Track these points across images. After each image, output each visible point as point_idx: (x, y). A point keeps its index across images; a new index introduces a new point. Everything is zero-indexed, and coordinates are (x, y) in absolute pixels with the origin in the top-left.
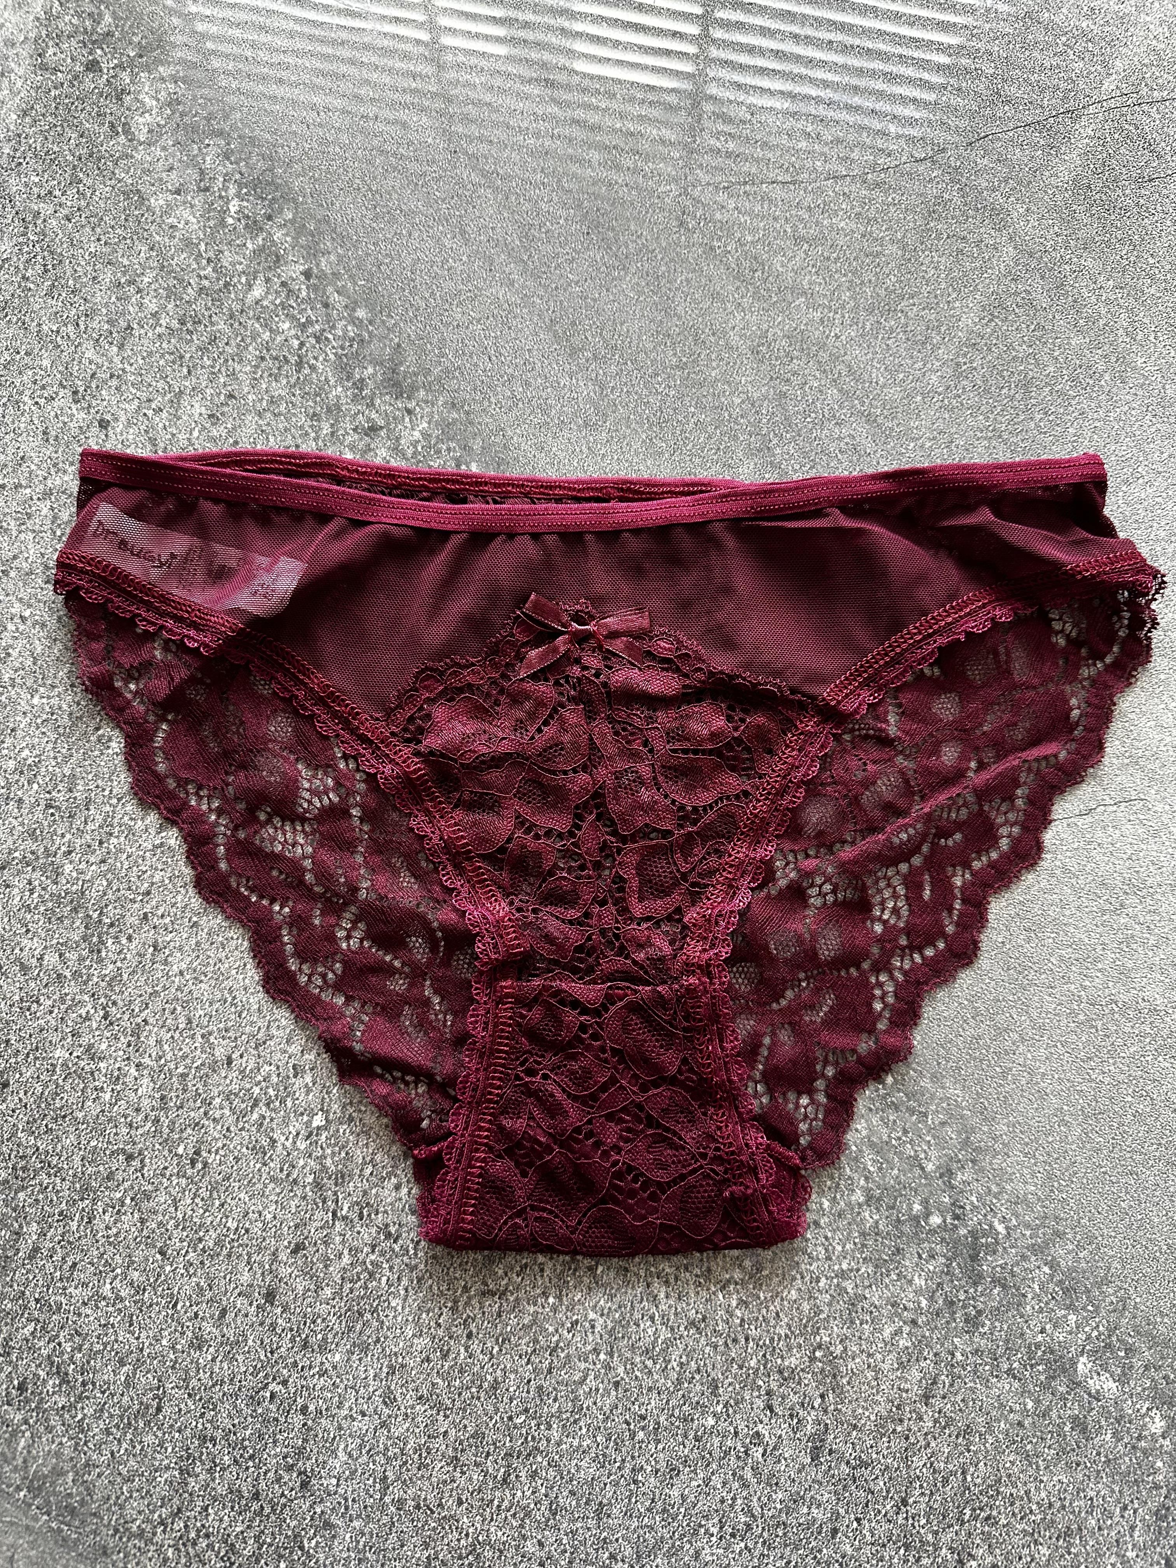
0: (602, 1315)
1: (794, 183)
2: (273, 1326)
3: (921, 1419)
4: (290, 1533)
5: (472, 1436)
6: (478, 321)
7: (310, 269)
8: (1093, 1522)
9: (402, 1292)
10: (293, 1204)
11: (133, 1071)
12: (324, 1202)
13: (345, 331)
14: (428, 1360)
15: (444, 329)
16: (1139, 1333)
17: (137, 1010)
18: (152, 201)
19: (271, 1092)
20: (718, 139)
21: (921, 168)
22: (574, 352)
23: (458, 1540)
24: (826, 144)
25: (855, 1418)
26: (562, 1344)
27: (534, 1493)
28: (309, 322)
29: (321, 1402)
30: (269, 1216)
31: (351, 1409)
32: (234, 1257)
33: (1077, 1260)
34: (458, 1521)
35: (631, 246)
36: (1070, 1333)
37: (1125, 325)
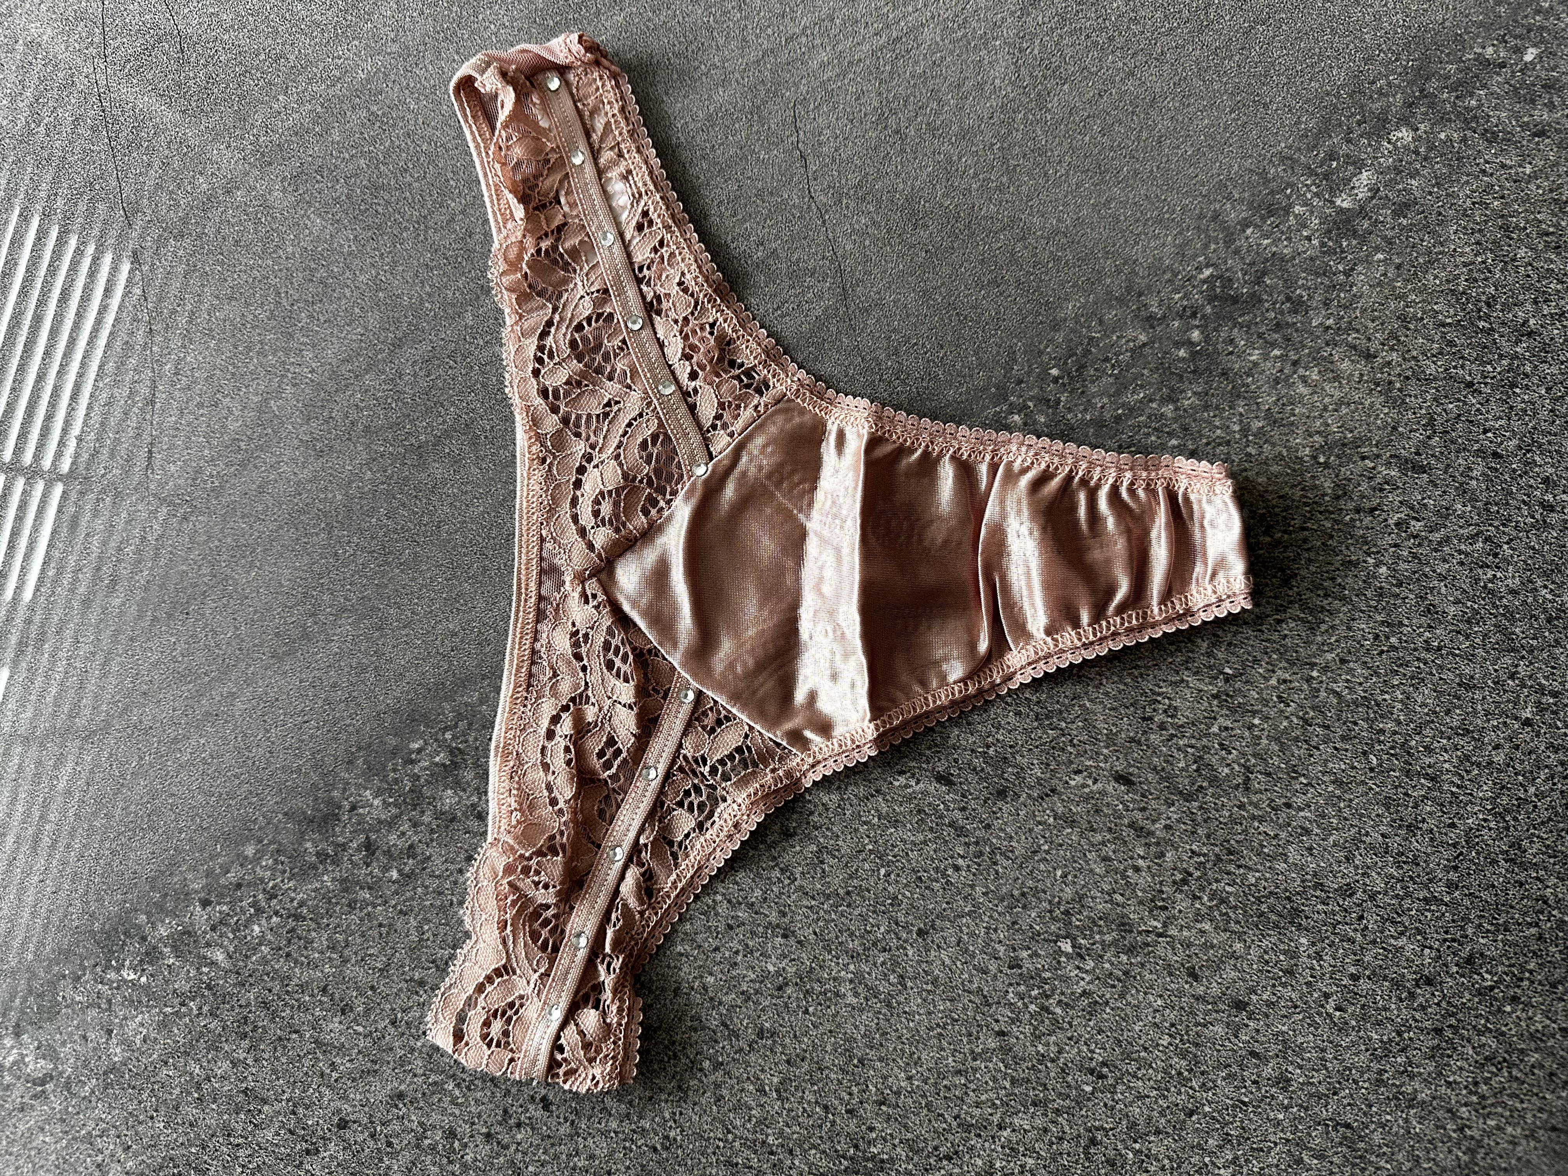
0: (1274, 671)
2: (1270, 1004)
3: (1389, 363)
6: (268, 731)
9: (1242, 871)
10: (1148, 977)
11: (1005, 1134)
12: (1148, 945)
13: (266, 868)
16: (1315, 146)
17: (944, 1125)
18: (116, 1059)
19: (1035, 993)
21: (150, 275)
22: (306, 636)
23: (1490, 829)
25: (1385, 427)
26: (1301, 714)
28: (254, 905)
29: (1347, 960)
30: (1159, 1002)
31: (1356, 930)
32: (1199, 1040)
33: (1242, 200)
34: (1472, 829)
35: (204, 571)
36: (1312, 212)
37: (323, 87)
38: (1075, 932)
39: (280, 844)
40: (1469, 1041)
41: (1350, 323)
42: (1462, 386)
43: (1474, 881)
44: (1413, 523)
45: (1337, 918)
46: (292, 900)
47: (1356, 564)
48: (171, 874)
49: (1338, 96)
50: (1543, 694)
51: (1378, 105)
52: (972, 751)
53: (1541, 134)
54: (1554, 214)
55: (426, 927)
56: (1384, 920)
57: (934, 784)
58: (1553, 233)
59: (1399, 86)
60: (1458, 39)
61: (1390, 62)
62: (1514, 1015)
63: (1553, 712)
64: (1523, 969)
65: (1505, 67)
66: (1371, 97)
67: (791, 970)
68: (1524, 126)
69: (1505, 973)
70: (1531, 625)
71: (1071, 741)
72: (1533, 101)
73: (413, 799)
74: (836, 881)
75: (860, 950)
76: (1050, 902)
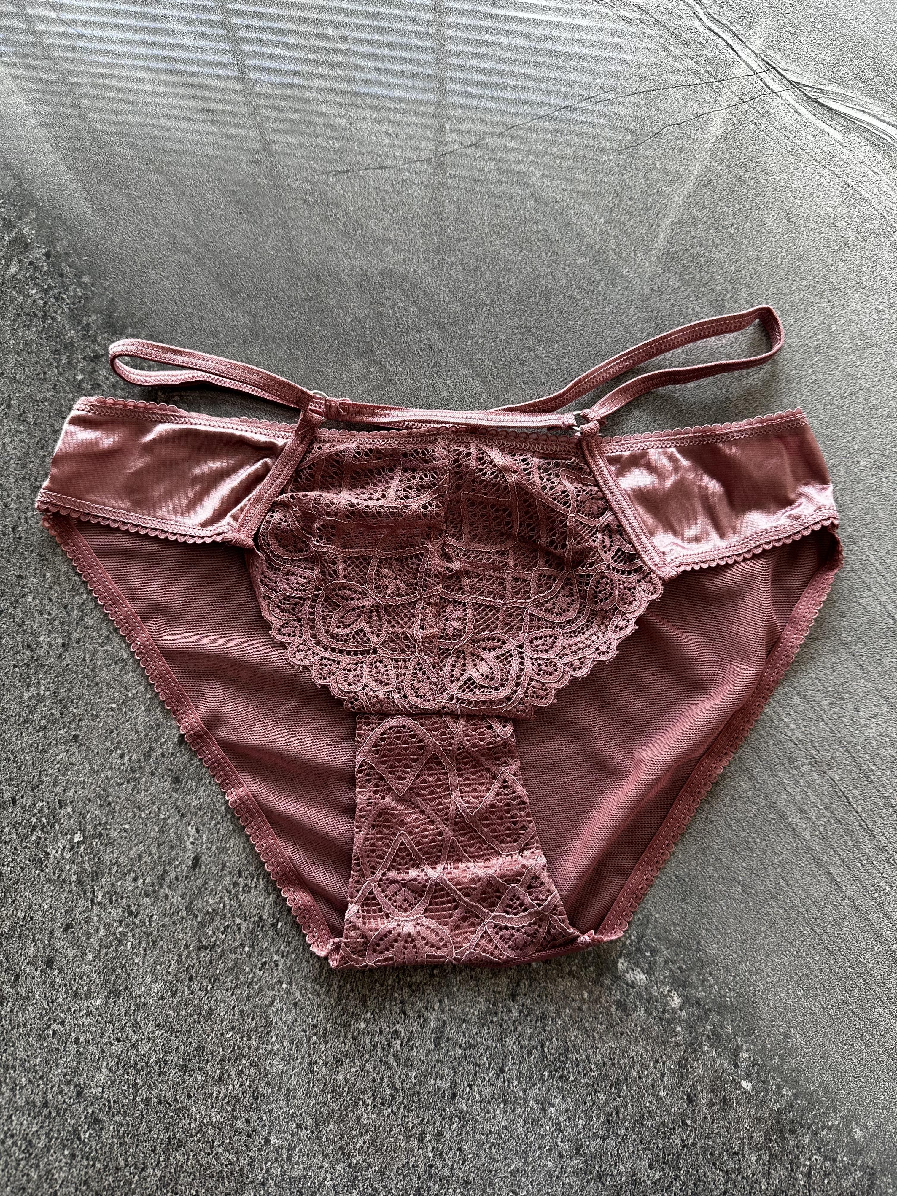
0: (283, 957)
1: (381, 168)
2: (53, 983)
3: (510, 1011)
4: (70, 1129)
5: (196, 1049)
6: (167, 279)
7: (49, 251)
8: (635, 1073)
9: (142, 952)
10: (63, 896)
12: (85, 893)
13: (75, 292)
14: (162, 998)
15: (143, 286)
16: (659, 939)
19: (44, 820)
20: (328, 142)
21: (469, 151)
22: (234, 294)
23: (190, 1124)
24: (403, 140)
25: (464, 1014)
26: (255, 979)
27: (241, 1086)
28: (50, 288)
29: (88, 1034)
30: (46, 907)
31: (110, 1038)
32: (23, 938)
34: (188, 1110)
35: (271, 220)
37: (613, 247)
38: (88, 842)
39: (92, 299)
40: (41, 1127)
41: (535, 980)
42: (500, 1065)
43: (153, 1117)
44: (399, 1042)
45: (117, 1024)
46: (55, 312)
47: (364, 1005)
48: (65, 230)
49: (698, 950)
50: (288, 1150)
51: (695, 980)
53: (690, 1100)
54: (632, 1116)
56: (118, 1057)
58: (619, 1117)
59: (711, 993)
60: (751, 1032)
61: (727, 985)
62: (62, 1157)
63: (276, 1159)
64: (95, 1159)
65: (735, 1067)
66: (700, 974)
67: (41, 652)
68: (694, 1087)
69: (91, 1147)
70: (336, 1136)
71: (218, 823)
72: (712, 1091)
74: (105, 675)
75: (60, 697)
76: (106, 823)
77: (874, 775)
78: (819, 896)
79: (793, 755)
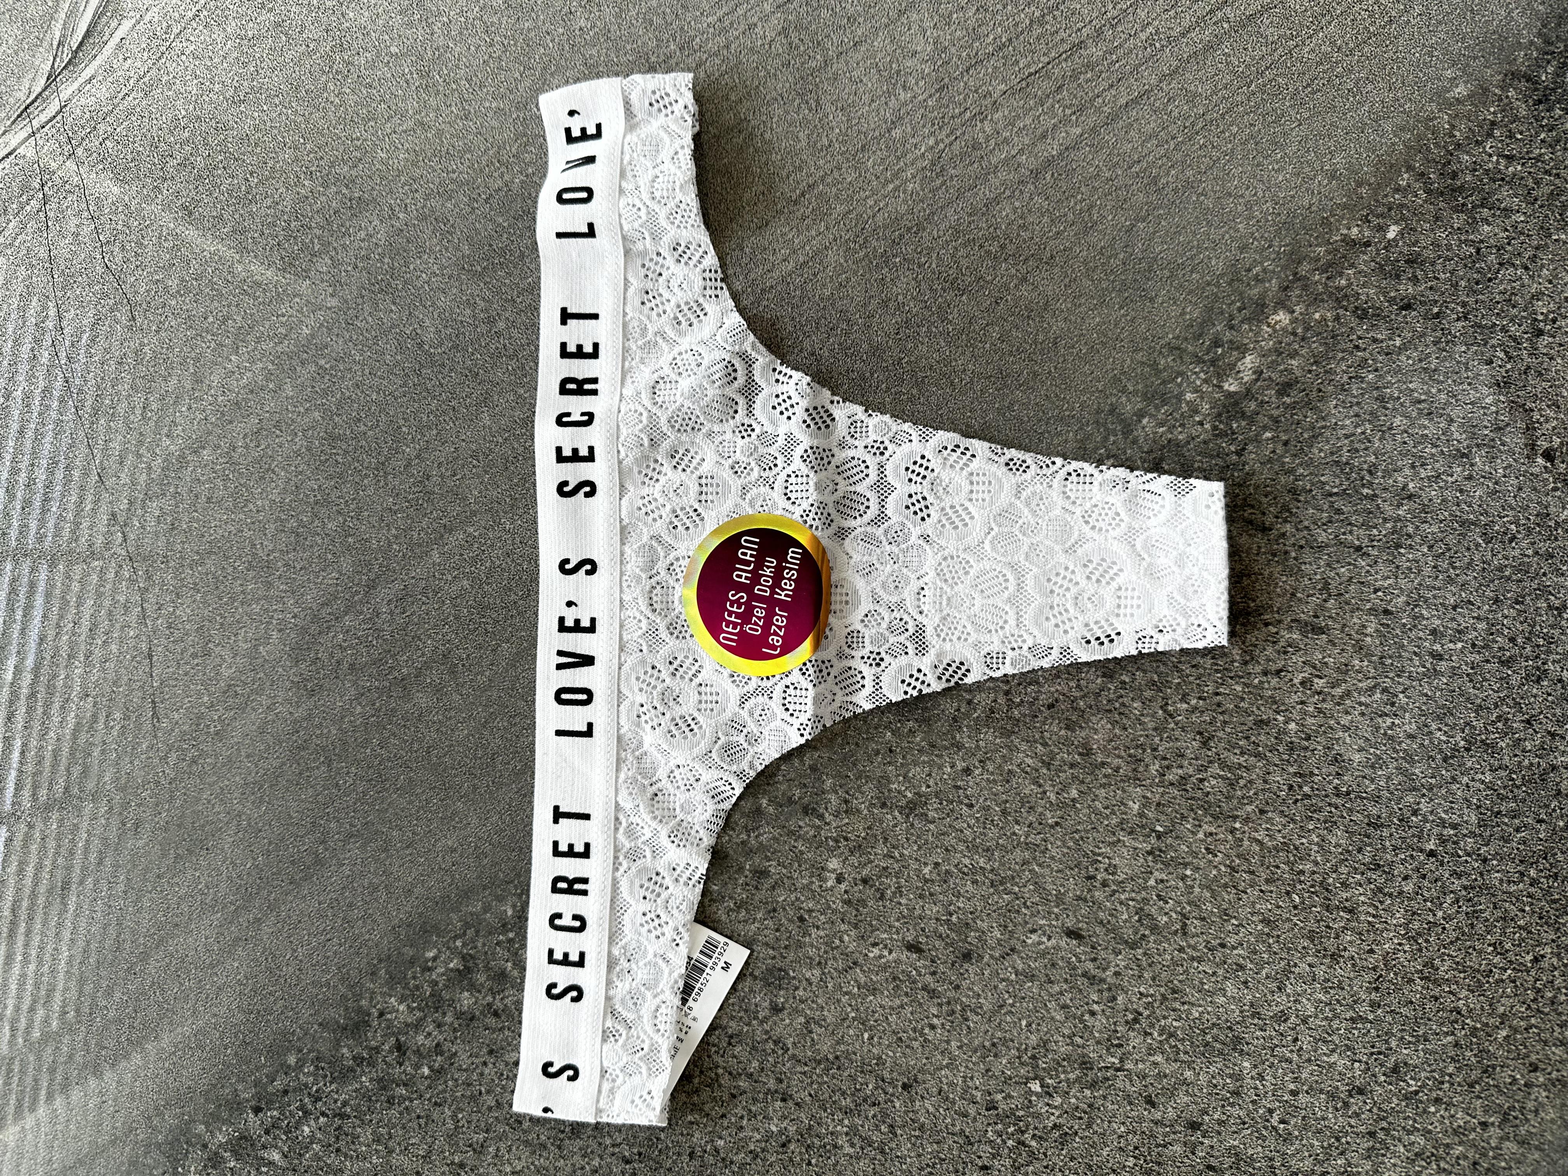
1: (150, 657)
3: (1284, 534)
6: (295, 951)
7: (252, 1108)
8: (1370, 376)
10: (1110, 1108)
15: (304, 983)
16: (1200, 335)
19: (1011, 1130)
20: (112, 728)
21: (132, 536)
22: (319, 862)
23: (1405, 952)
24: (112, 626)
25: (1284, 594)
26: (1228, 862)
28: (302, 1108)
29: (1286, 1079)
30: (1122, 1129)
31: (1292, 1051)
32: (1161, 1160)
33: (1135, 393)
34: (1388, 953)
35: (217, 809)
36: (1202, 398)
37: (272, 344)
38: (1042, 1074)
39: (318, 1051)
40: (1400, 1141)
41: (1245, 499)
42: (1352, 550)
43: (1393, 999)
44: (1316, 680)
45: (1275, 1041)
46: (336, 1101)
47: (1266, 723)
48: (223, 1086)
49: (1218, 285)
50: (1444, 827)
51: (1256, 291)
52: (937, 919)
53: (1408, 307)
54: (1424, 383)
55: (460, 1116)
56: (1317, 1041)
57: (905, 952)
58: (1424, 401)
59: (1274, 272)
60: (1325, 222)
61: (1264, 249)
62: (1438, 1115)
63: (1454, 843)
64: (1443, 1073)
65: (1369, 246)
66: (1249, 284)
67: (792, 1129)
68: (1392, 301)
69: (1428, 1078)
70: (1429, 765)
71: (1025, 903)
72: (1398, 277)
73: (434, 1003)
74: (825, 1047)
75: (852, 1106)
76: (1018, 1050)
77: (1001, 37)
78: (1155, 121)
79: (970, 144)
